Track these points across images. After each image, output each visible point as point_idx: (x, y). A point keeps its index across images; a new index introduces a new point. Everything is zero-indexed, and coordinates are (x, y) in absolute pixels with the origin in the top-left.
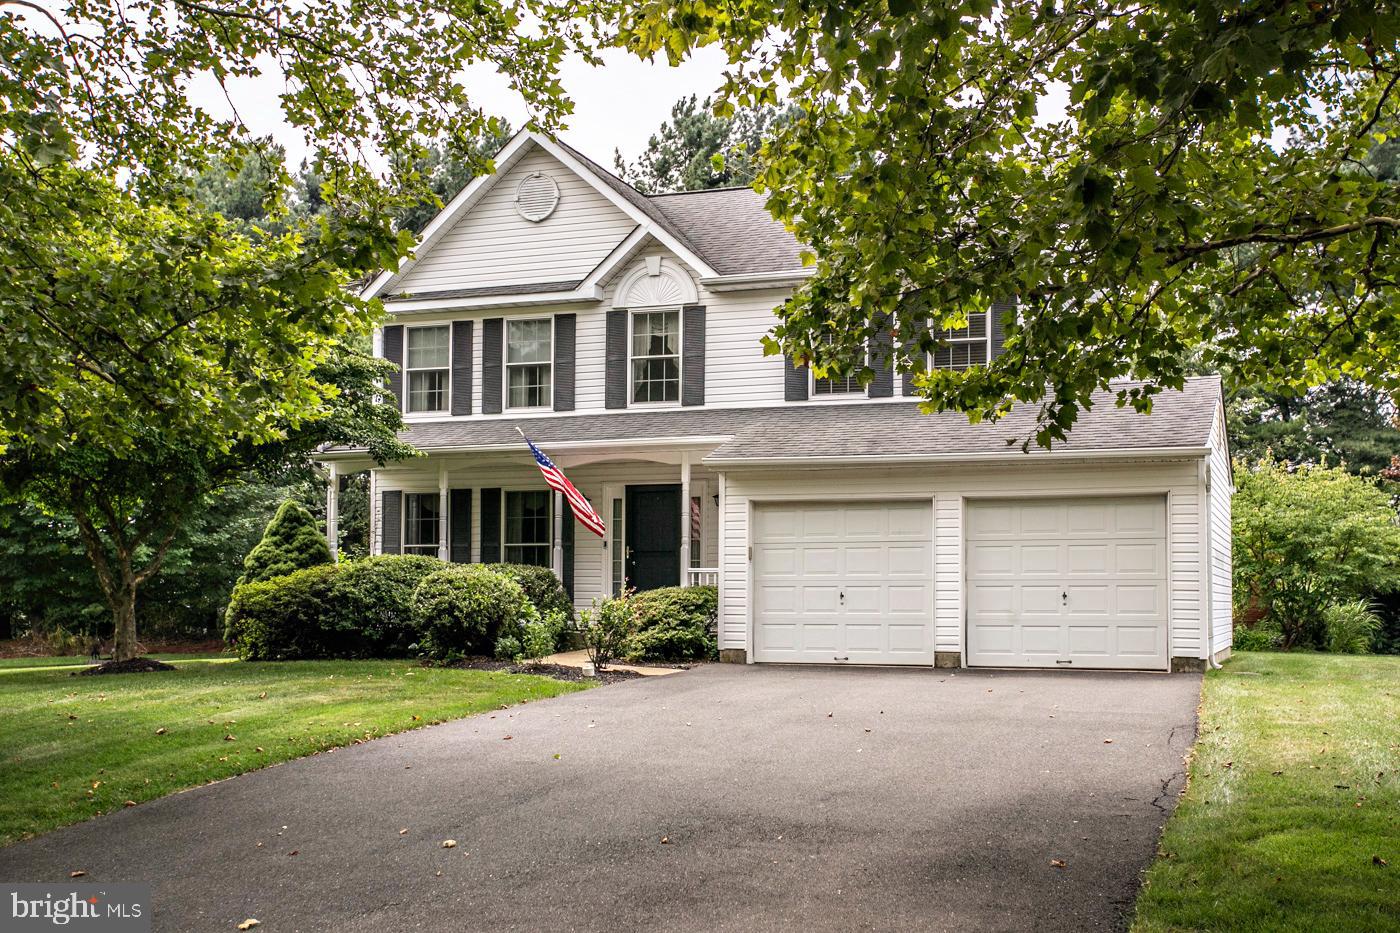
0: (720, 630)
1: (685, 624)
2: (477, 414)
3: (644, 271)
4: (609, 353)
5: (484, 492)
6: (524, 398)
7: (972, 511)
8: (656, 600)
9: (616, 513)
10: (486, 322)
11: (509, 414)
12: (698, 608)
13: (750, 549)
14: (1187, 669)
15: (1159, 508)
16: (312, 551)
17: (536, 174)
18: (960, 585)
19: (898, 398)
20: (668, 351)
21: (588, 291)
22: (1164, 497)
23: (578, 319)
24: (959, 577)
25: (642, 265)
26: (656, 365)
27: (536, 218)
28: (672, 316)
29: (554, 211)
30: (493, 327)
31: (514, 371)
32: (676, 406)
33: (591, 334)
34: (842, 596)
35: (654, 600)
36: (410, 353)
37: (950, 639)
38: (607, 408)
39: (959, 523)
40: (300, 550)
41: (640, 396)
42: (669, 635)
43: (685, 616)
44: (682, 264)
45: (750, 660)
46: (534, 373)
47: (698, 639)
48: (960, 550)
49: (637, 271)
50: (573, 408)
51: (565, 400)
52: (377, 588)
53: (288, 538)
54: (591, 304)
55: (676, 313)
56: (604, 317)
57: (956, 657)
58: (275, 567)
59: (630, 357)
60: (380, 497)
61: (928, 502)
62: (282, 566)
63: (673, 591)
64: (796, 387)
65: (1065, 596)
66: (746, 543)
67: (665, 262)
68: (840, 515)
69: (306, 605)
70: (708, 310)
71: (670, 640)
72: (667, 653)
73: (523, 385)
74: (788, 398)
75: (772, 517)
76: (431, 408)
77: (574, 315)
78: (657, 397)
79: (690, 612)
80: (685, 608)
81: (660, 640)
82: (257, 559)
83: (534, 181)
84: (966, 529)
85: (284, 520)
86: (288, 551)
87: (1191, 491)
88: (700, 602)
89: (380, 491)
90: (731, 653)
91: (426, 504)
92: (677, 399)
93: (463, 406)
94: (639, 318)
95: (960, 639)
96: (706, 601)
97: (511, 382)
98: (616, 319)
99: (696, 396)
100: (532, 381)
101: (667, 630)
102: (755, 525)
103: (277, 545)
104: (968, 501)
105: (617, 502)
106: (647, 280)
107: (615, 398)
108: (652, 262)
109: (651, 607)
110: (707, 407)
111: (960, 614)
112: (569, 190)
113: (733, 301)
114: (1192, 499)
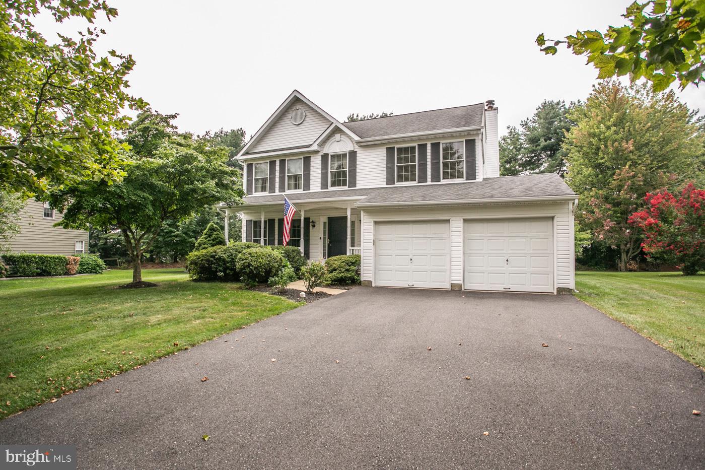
0: (361, 273)
1: (347, 270)
2: (277, 193)
3: (334, 140)
4: (322, 169)
5: (279, 220)
6: (293, 186)
7: (466, 224)
8: (337, 260)
9: (325, 227)
10: (280, 161)
11: (288, 192)
12: (353, 263)
13: (374, 240)
14: (564, 293)
15: (550, 223)
16: (217, 240)
17: (297, 108)
18: (461, 256)
19: (429, 183)
20: (343, 168)
21: (315, 147)
22: (553, 218)
23: (311, 158)
24: (461, 252)
25: (334, 137)
26: (339, 173)
27: (297, 123)
28: (345, 155)
29: (304, 121)
30: (283, 162)
31: (289, 177)
32: (346, 188)
33: (316, 164)
34: (411, 260)
35: (336, 260)
36: (256, 172)
37: (457, 279)
38: (321, 189)
39: (461, 229)
40: (213, 240)
41: (333, 185)
42: (341, 275)
43: (348, 267)
44: (349, 136)
45: (373, 285)
46: (296, 178)
47: (353, 276)
48: (462, 241)
49: (332, 139)
50: (309, 190)
51: (307, 186)
52: (232, 255)
53: (210, 236)
54: (316, 152)
55: (346, 154)
56: (321, 157)
57: (460, 286)
58: (203, 246)
59: (329, 171)
60: (245, 222)
61: (448, 221)
62: (206, 246)
63: (343, 257)
64: (390, 180)
65: (507, 260)
66: (372, 238)
67: (342, 136)
68: (411, 226)
69: (208, 260)
70: (357, 153)
71: (342, 277)
72: (340, 282)
73: (293, 182)
74: (387, 184)
75: (383, 228)
76: (262, 191)
77: (310, 157)
78: (339, 185)
79: (350, 266)
80: (347, 264)
81: (337, 277)
82: (199, 243)
83: (296, 111)
84: (464, 232)
85: (209, 229)
86: (209, 241)
87: (566, 215)
88: (354, 261)
89: (245, 220)
90: (366, 282)
91: (257, 224)
92: (346, 185)
93: (272, 190)
94: (333, 156)
95: (462, 278)
96: (356, 261)
97: (289, 181)
98: (325, 157)
99: (353, 183)
100: (296, 181)
101: (340, 273)
102: (375, 231)
103: (206, 238)
104: (465, 221)
105: (325, 223)
106: (336, 143)
107: (324, 185)
108: (337, 136)
109: (334, 263)
110: (357, 188)
111: (462, 267)
112: (309, 113)
113: (367, 149)
114: (566, 219)
